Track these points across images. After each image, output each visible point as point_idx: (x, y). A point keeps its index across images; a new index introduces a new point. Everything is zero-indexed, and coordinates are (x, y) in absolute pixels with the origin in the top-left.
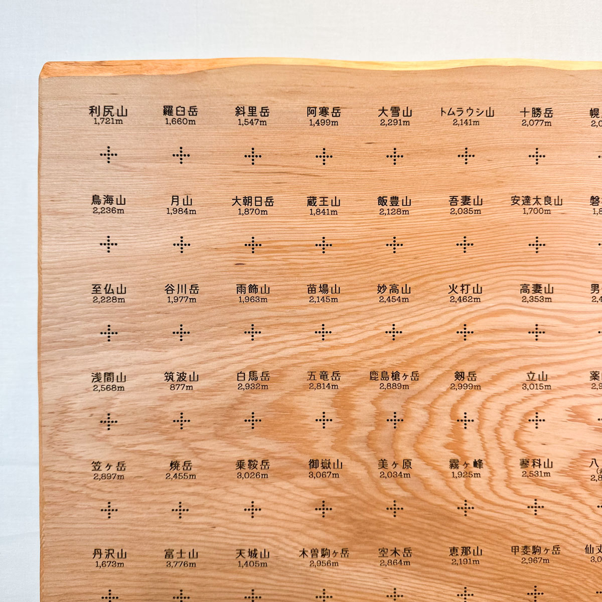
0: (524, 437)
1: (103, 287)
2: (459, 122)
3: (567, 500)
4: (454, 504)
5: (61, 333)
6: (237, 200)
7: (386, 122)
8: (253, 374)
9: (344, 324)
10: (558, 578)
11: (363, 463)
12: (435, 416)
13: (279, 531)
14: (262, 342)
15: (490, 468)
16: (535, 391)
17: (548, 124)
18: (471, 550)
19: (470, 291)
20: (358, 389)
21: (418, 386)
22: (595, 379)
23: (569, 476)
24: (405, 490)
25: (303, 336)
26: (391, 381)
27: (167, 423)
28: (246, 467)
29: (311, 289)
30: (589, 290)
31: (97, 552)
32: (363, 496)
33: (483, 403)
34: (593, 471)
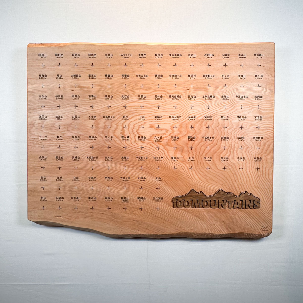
0: (139, 131)
1: (42, 96)
2: (124, 57)
3: (149, 146)
4: (123, 146)
5: (32, 106)
6: (72, 75)
7: (107, 57)
8: (76, 116)
9: (97, 105)
10: (147, 164)
11: (101, 137)
12: (118, 126)
13: (82, 152)
14: (78, 109)
15: (131, 138)
16: (141, 120)
17: (145, 58)
18: (127, 157)
19: (127, 97)
20: (100, 120)
21: (114, 119)
22: (156, 118)
23: (149, 140)
24: (111, 143)
25: (88, 107)
26: (108, 118)
27: (56, 127)
28: (74, 138)
29: (90, 96)
30: (155, 97)
31: (40, 157)
32: (101, 145)
33: (129, 123)
34: (155, 139)
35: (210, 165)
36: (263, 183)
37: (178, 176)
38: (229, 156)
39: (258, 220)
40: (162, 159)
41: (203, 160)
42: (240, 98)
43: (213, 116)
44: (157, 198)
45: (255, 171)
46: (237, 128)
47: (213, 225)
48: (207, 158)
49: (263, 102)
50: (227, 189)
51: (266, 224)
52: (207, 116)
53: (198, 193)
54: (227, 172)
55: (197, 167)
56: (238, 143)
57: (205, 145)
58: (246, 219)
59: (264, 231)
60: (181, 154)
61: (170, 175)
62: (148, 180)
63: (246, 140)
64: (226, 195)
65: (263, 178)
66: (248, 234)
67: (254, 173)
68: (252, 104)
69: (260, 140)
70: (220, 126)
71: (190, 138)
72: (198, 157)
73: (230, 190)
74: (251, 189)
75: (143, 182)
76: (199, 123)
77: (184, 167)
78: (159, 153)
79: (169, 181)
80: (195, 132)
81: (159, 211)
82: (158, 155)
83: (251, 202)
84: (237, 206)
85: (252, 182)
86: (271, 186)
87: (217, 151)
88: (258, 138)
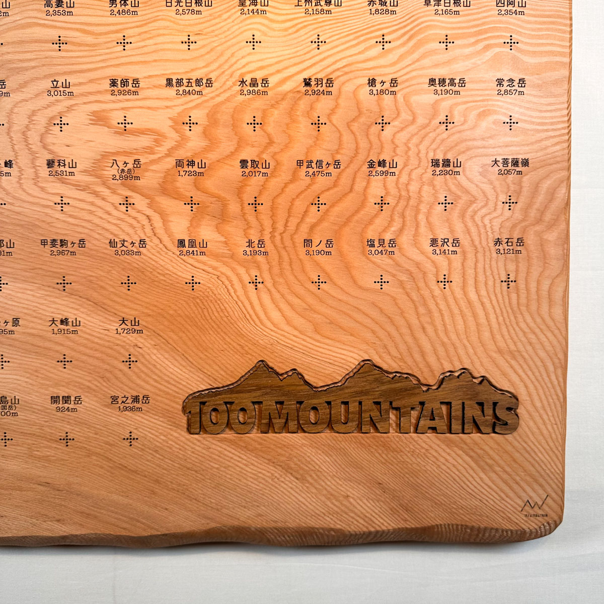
0: (50, 139)
3: (90, 198)
10: (84, 269)
15: (19, 167)
16: (58, 97)
18: (5, 243)
22: (114, 86)
23: (92, 175)
30: (108, 4)
33: (12, 109)
34: (114, 171)
35: (328, 268)
36: (531, 336)
37: (207, 314)
38: (398, 236)
39: (509, 475)
40: (141, 249)
41: (302, 250)
42: (440, 8)
43: (339, 77)
44: (124, 399)
45: (498, 290)
46: (428, 125)
47: (341, 498)
48: (316, 242)
49: (529, 22)
50: (393, 358)
51: (541, 492)
52: (313, 80)
53: (282, 375)
54: (392, 297)
55: (277, 279)
56: (435, 183)
57: (307, 192)
58: (467, 475)
59: (532, 518)
60: (218, 229)
61: (175, 311)
62: (88, 331)
63: (464, 171)
64: (389, 381)
65: (529, 320)
66: (472, 528)
67: (493, 298)
68: (486, 31)
69: (518, 169)
70: (362, 120)
71: (249, 164)
72: (282, 238)
73: (405, 363)
74: (485, 361)
75: (67, 337)
76: (284, 105)
77: (228, 278)
78: (131, 226)
79: (173, 331)
80: (268, 141)
81: (137, 448)
82: (128, 234)
83: (483, 411)
84: (432, 424)
85: (486, 335)
86: (558, 349)
87: (353, 215)
88: (510, 165)
